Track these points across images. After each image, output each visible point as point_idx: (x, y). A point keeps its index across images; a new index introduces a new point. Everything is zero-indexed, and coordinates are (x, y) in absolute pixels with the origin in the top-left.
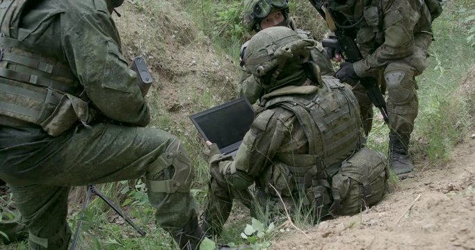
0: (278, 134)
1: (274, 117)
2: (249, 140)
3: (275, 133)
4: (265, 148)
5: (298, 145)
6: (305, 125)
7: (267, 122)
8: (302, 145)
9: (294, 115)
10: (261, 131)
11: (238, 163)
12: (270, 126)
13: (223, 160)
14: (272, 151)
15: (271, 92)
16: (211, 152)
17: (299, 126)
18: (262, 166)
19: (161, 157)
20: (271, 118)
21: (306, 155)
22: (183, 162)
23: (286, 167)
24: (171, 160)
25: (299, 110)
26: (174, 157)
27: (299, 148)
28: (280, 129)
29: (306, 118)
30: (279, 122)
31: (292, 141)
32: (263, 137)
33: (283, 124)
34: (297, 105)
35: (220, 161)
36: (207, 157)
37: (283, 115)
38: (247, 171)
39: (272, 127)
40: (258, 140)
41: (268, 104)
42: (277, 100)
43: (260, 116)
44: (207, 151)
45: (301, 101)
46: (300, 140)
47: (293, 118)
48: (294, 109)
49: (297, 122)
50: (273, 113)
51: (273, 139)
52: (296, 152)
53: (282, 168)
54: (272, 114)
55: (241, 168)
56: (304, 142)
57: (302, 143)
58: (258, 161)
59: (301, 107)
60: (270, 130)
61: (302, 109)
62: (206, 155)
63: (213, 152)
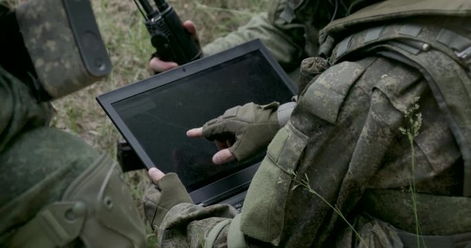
0: (373, 135)
1: (362, 83)
2: (286, 150)
3: (365, 131)
4: (332, 174)
5: (431, 167)
6: (452, 109)
7: (341, 97)
8: (443, 166)
9: (421, 79)
10: (324, 123)
11: (252, 219)
12: (351, 108)
13: (201, 217)
14: (354, 185)
15: (354, 10)
16: (163, 199)
17: (437, 109)
18: (321, 230)
19: (46, 213)
20: (352, 88)
21: (456, 199)
22: (116, 232)
23: (394, 233)
24: (76, 223)
25: (435, 64)
26: (85, 215)
27: (432, 174)
28: (379, 118)
29: (457, 87)
30: (376, 98)
31: (414, 154)
32: (327, 143)
33: (389, 105)
34: (431, 48)
35: (190, 220)
36: (152, 213)
37: (390, 79)
38: (276, 243)
39: (356, 114)
40: (312, 153)
41: (343, 48)
42: (372, 36)
43: (321, 80)
44: (153, 196)
45: (443, 37)
46: (438, 152)
47: (419, 88)
48: (422, 60)
49: (428, 101)
50: (359, 71)
51: (357, 149)
52: (425, 188)
53: (382, 235)
54: (355, 76)
55: (259, 234)
56: (451, 159)
57: (441, 163)
58: (311, 212)
59: (442, 56)
60: (350, 121)
61: (445, 61)
62: (147, 208)
63: (168, 199)
